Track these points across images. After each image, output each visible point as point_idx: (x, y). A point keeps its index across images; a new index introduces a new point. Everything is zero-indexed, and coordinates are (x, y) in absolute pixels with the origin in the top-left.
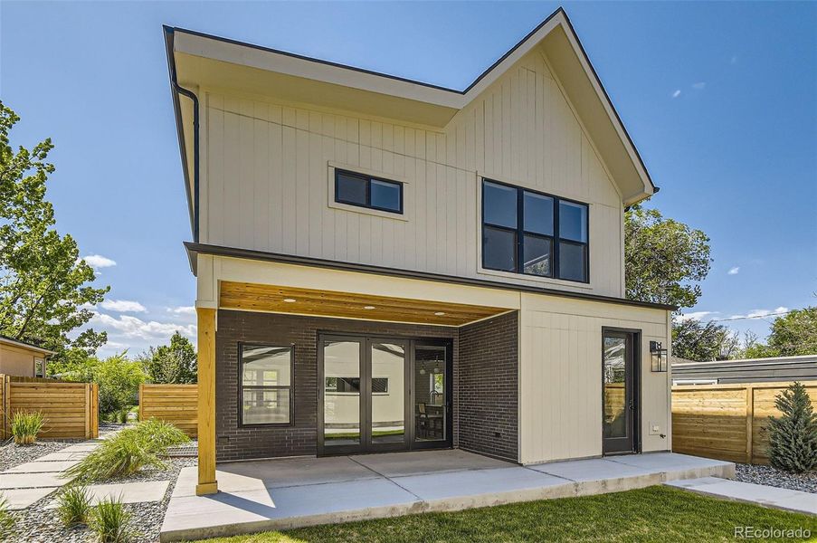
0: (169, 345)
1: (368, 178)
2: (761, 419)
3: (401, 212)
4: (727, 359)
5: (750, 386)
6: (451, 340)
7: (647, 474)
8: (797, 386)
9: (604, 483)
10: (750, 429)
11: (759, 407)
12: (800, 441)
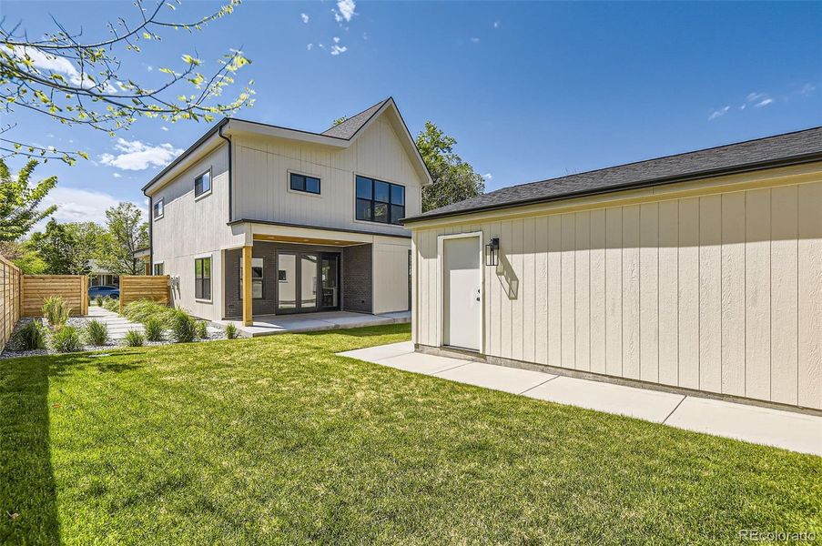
1: (305, 177)
3: (319, 193)
6: (340, 253)
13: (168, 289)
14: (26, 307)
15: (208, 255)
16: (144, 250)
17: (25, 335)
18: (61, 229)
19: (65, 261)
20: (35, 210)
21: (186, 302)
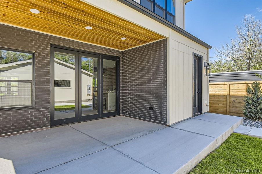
5: (228, 83)
6: (119, 58)
8: (256, 82)
10: (228, 101)
11: (232, 92)
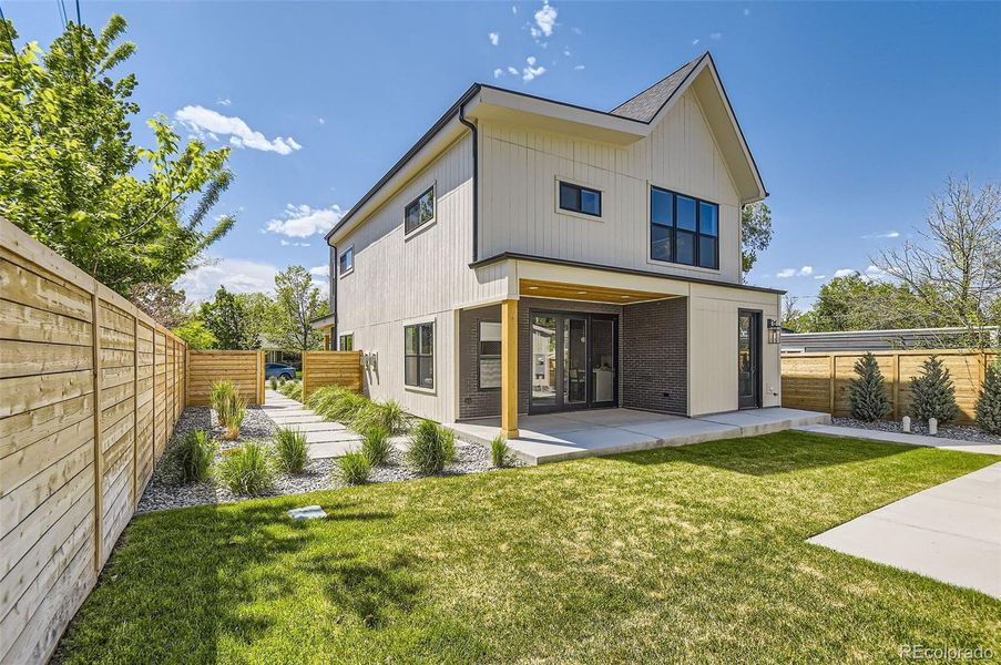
0: (213, 302)
1: (580, 189)
2: (842, 380)
3: (600, 215)
4: (792, 332)
5: (833, 354)
6: (617, 316)
7: (781, 421)
8: (869, 355)
9: (757, 428)
10: (833, 389)
11: (840, 371)
12: (873, 397)
13: (361, 370)
14: (192, 393)
15: (430, 319)
16: (325, 318)
17: (180, 457)
18: (231, 298)
19: (234, 334)
20: (197, 229)
21: (388, 388)
